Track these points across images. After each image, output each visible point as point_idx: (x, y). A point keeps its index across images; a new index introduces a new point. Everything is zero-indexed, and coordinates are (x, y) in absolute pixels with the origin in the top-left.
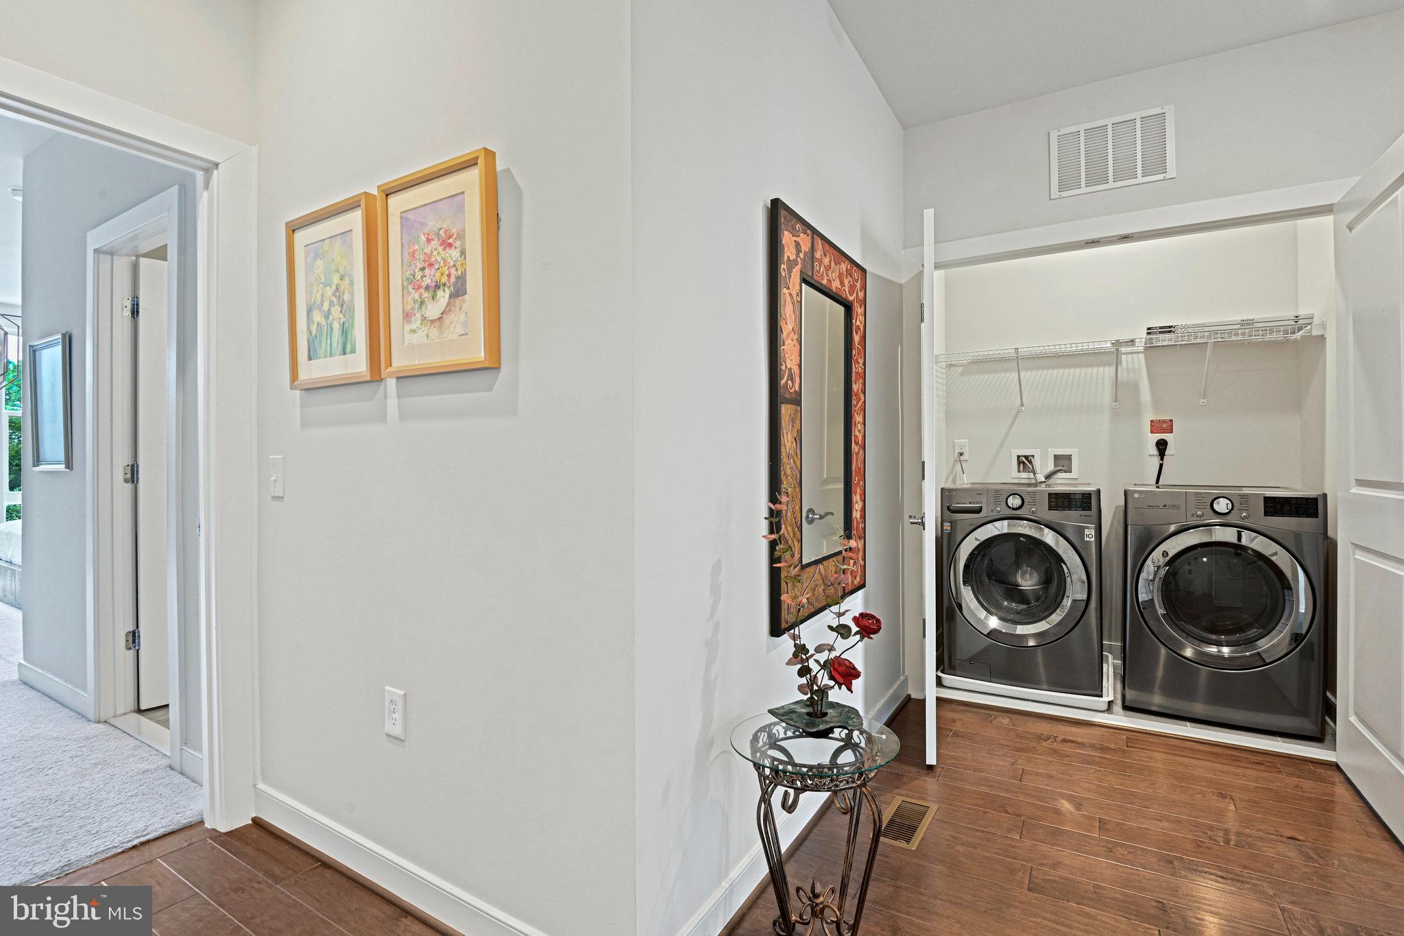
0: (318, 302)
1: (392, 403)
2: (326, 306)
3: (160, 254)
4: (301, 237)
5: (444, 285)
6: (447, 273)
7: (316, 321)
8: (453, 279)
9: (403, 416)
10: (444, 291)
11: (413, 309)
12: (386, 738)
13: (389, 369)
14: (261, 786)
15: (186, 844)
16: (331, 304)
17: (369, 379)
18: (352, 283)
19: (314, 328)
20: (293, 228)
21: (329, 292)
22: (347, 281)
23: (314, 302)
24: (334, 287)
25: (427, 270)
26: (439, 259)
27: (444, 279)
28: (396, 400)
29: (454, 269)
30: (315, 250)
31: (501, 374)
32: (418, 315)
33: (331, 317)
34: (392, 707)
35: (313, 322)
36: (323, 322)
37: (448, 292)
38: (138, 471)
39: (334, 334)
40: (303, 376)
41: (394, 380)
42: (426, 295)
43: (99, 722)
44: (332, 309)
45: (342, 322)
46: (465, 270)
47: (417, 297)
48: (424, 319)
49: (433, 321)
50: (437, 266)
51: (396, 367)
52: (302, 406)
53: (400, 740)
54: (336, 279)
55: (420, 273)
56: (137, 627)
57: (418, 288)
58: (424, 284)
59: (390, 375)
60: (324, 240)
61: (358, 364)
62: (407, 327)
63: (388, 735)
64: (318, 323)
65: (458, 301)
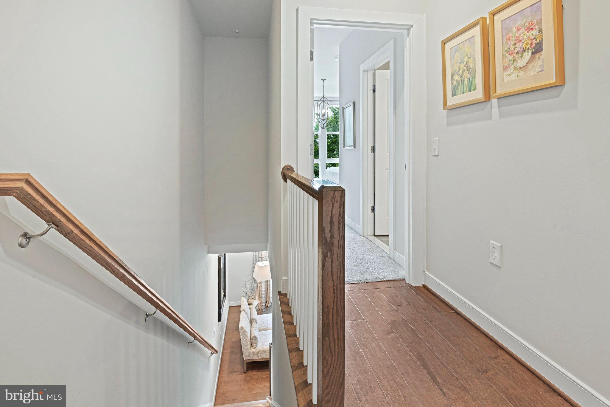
0: (457, 71)
1: (495, 111)
2: (461, 72)
3: (386, 67)
4: (448, 46)
5: (528, 49)
6: (530, 43)
7: (456, 80)
8: (534, 45)
9: (501, 115)
10: (528, 52)
11: (509, 64)
12: (490, 264)
13: (495, 95)
14: (426, 272)
15: (401, 286)
16: (464, 70)
17: (484, 100)
18: (474, 59)
19: (455, 83)
20: (444, 43)
21: (462, 65)
22: (472, 59)
23: (455, 71)
24: (465, 63)
25: (517, 45)
26: (525, 37)
27: (529, 46)
28: (498, 109)
29: (535, 40)
30: (455, 50)
31: (565, 87)
32: (512, 67)
33: (463, 76)
34: (494, 251)
35: (454, 80)
36: (459, 79)
37: (530, 52)
38: (375, 148)
39: (465, 83)
40: (449, 104)
41: (496, 100)
42: (516, 56)
43: (363, 236)
44: (464, 72)
45: (469, 77)
46: (542, 39)
47: (511, 58)
48: (515, 68)
49: (521, 68)
50: (523, 41)
51: (499, 93)
52: (447, 117)
53: (499, 267)
54: (466, 59)
55: (513, 47)
56: (374, 205)
57: (512, 54)
58: (516, 51)
59: (494, 98)
60: (460, 44)
61: (478, 94)
62: (506, 73)
63: (491, 263)
64: (457, 80)
65: (537, 56)
